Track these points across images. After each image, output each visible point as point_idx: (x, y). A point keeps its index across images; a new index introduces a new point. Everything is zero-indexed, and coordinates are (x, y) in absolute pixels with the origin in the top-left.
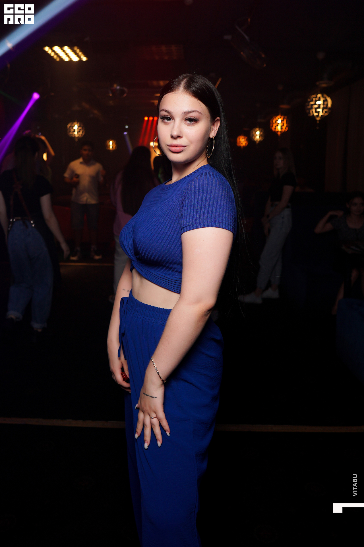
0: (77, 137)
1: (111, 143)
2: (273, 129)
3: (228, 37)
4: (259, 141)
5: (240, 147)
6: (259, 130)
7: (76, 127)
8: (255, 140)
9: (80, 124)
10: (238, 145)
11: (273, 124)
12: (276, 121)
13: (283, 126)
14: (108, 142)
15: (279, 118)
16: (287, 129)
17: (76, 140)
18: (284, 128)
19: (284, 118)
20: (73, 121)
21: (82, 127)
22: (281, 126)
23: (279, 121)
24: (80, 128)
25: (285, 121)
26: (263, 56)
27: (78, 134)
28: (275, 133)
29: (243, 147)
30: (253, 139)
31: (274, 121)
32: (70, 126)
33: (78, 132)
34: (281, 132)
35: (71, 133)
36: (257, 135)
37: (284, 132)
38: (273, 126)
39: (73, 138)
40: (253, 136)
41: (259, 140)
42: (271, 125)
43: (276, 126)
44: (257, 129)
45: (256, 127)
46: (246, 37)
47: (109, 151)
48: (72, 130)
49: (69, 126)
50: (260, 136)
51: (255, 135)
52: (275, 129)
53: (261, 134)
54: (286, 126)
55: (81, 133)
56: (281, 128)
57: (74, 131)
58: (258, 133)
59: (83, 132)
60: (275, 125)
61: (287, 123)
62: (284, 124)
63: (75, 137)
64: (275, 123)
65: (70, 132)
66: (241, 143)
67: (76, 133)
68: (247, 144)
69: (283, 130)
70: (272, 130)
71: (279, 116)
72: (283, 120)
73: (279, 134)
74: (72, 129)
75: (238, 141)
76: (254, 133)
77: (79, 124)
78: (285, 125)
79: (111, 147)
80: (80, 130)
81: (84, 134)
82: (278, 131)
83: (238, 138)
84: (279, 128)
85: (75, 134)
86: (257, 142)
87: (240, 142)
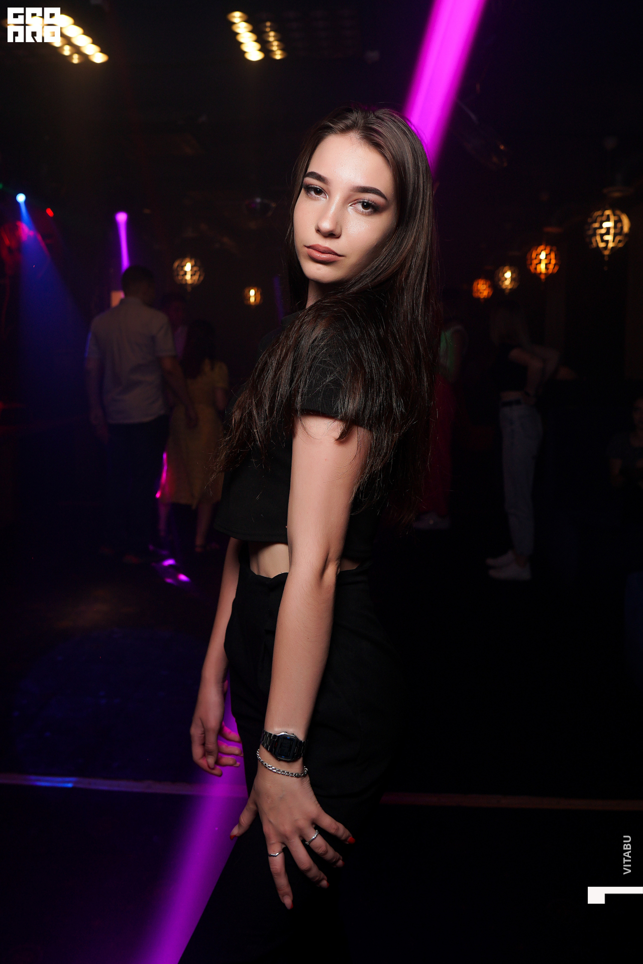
0: (191, 285)
1: (252, 292)
2: (532, 268)
4: (510, 289)
5: (479, 299)
6: (510, 269)
7: (188, 267)
8: (504, 287)
9: (195, 262)
10: (476, 295)
11: (532, 260)
12: (537, 255)
13: (550, 263)
14: (245, 292)
15: (542, 250)
16: (557, 268)
17: (189, 289)
18: (551, 267)
19: (551, 250)
20: (183, 256)
21: (200, 267)
22: (546, 264)
23: (543, 256)
24: (195, 269)
25: (553, 256)
26: (503, 148)
27: (192, 278)
28: (537, 276)
29: (484, 298)
30: (500, 286)
31: (534, 255)
32: (178, 266)
33: (191, 275)
34: (545, 274)
35: (180, 278)
37: (552, 274)
38: (531, 264)
40: (499, 280)
41: (509, 287)
42: (529, 262)
43: (537, 264)
44: (506, 268)
45: (505, 265)
46: (472, 115)
47: (249, 306)
48: (182, 273)
49: (176, 264)
50: (513, 279)
51: (503, 279)
52: (536, 269)
53: (514, 276)
54: (555, 265)
55: (196, 277)
56: (547, 268)
57: (185, 273)
58: (508, 275)
59: (200, 276)
60: (535, 262)
61: (556, 258)
62: (550, 260)
63: (186, 284)
64: (536, 258)
65: (178, 275)
66: (481, 293)
67: (188, 277)
68: (491, 294)
69: (550, 271)
70: (530, 270)
71: (542, 247)
72: (550, 254)
73: (543, 277)
74: (182, 270)
75: (475, 289)
76: (500, 275)
77: (193, 262)
78: (553, 262)
79: (252, 300)
80: (195, 271)
81: (202, 278)
82: (541, 273)
83: (475, 284)
84: (542, 267)
85: (186, 280)
86: (507, 291)
87: (478, 290)
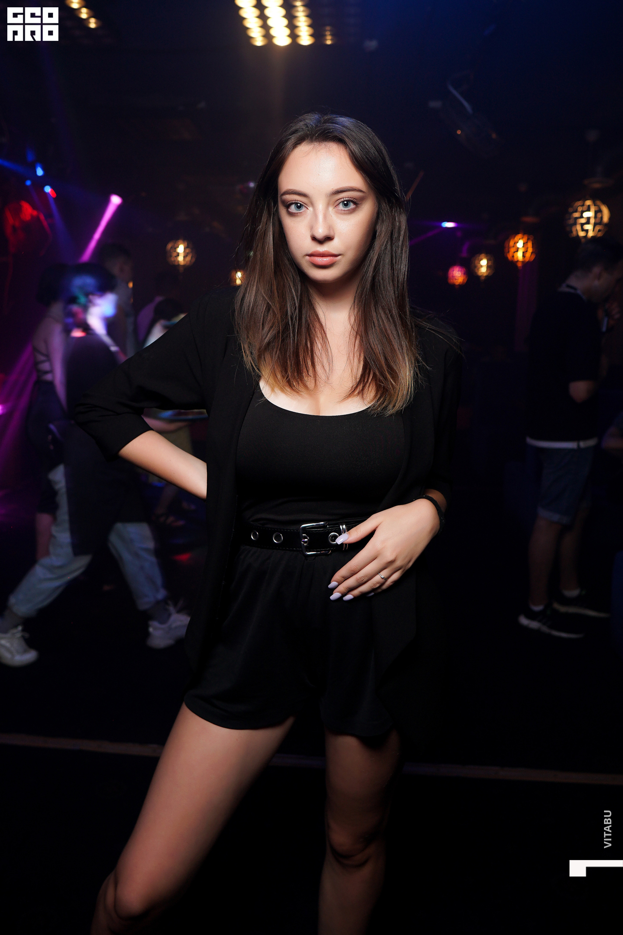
0: (184, 266)
1: (239, 275)
2: (510, 256)
3: (435, 104)
4: (486, 276)
5: (454, 285)
6: (486, 257)
7: (181, 249)
8: (480, 274)
9: (188, 244)
10: (451, 281)
11: (509, 248)
12: (514, 243)
13: (527, 251)
14: (233, 273)
15: (519, 239)
16: (533, 257)
17: (181, 270)
18: (528, 255)
19: (528, 239)
20: (176, 238)
21: (191, 249)
22: (523, 253)
23: (520, 244)
24: (187, 251)
25: (530, 244)
26: (494, 136)
27: (184, 260)
28: (514, 263)
29: (459, 285)
30: (476, 273)
31: (512, 243)
32: (171, 248)
33: (184, 257)
34: (522, 262)
35: (173, 259)
36: (482, 266)
37: (529, 262)
38: (509, 252)
39: (176, 266)
40: (475, 267)
42: (506, 250)
44: (483, 255)
45: (481, 253)
46: (466, 104)
48: (175, 254)
49: (169, 246)
50: (488, 267)
51: (479, 266)
52: (513, 256)
53: (490, 264)
54: (532, 253)
55: (188, 258)
56: (524, 256)
57: (178, 255)
58: (484, 262)
59: (192, 257)
60: (512, 250)
61: (533, 247)
62: (528, 248)
63: (179, 265)
64: (513, 247)
65: (171, 256)
66: (456, 279)
67: (181, 259)
68: (465, 281)
69: (527, 259)
70: (507, 258)
71: (520, 236)
72: (527, 242)
73: (520, 265)
74: (175, 251)
75: (450, 275)
76: (476, 261)
77: (186, 244)
78: (530, 250)
80: (188, 253)
81: (194, 260)
82: (518, 261)
83: (450, 271)
84: (519, 255)
85: (178, 261)
86: (483, 278)
87: (454, 277)
